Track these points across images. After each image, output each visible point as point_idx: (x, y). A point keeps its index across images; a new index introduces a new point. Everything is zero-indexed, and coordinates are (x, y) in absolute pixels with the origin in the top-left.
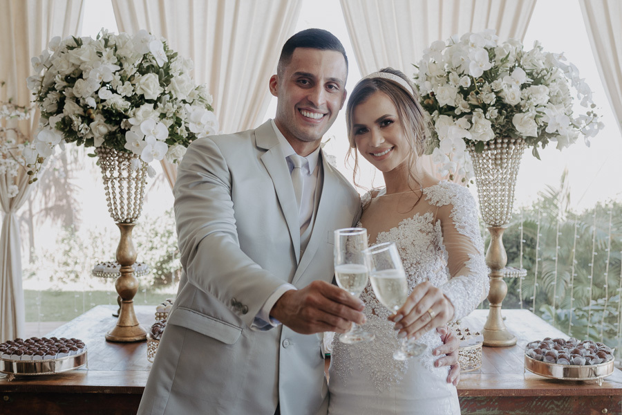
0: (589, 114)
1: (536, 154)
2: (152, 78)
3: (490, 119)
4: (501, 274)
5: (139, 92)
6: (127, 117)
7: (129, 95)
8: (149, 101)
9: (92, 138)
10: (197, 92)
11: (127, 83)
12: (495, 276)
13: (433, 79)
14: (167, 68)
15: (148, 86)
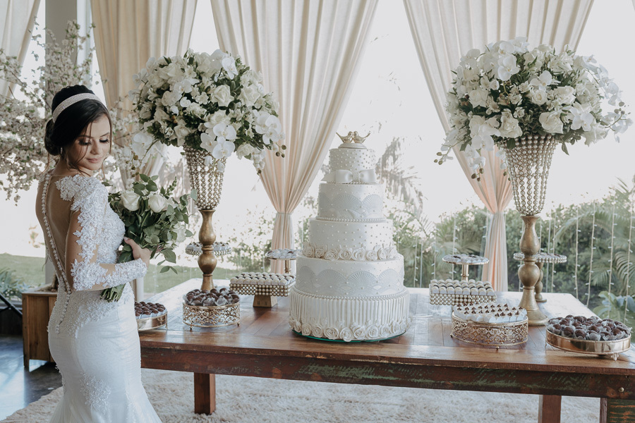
0: (616, 111)
1: (565, 149)
2: (225, 89)
3: (518, 118)
4: (534, 260)
5: (213, 101)
6: (203, 122)
7: (206, 103)
8: (222, 108)
9: (176, 139)
10: (264, 100)
11: (204, 93)
12: (528, 261)
13: (468, 83)
14: (238, 80)
15: (221, 96)
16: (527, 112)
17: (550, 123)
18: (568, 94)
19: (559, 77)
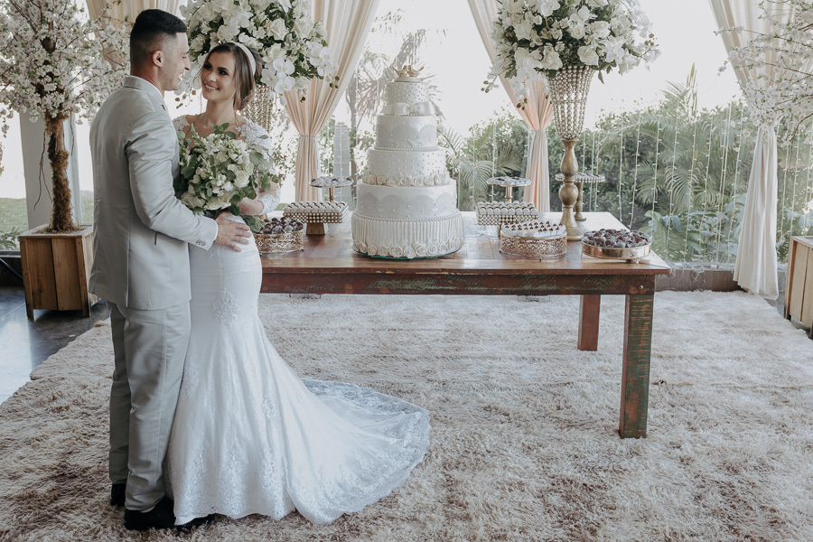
2: (280, 23)
3: (559, 52)
5: (270, 34)
7: (262, 38)
8: (278, 42)
11: (260, 27)
14: (291, 13)
15: (276, 30)
16: (567, 45)
17: (587, 55)
18: (603, 29)
19: (596, 11)
